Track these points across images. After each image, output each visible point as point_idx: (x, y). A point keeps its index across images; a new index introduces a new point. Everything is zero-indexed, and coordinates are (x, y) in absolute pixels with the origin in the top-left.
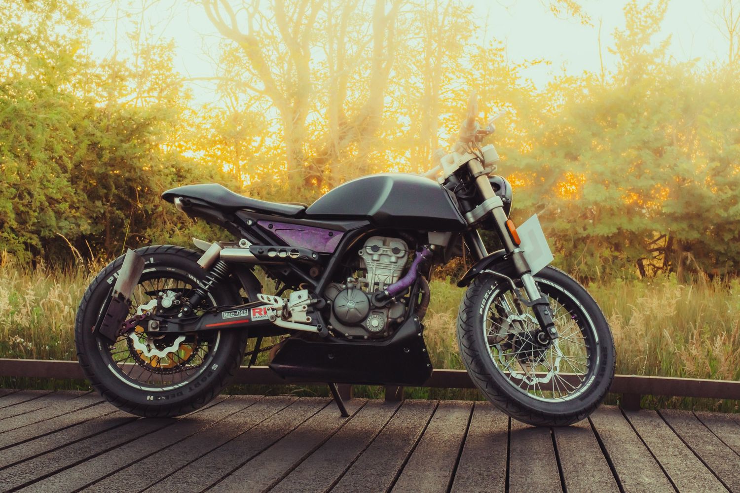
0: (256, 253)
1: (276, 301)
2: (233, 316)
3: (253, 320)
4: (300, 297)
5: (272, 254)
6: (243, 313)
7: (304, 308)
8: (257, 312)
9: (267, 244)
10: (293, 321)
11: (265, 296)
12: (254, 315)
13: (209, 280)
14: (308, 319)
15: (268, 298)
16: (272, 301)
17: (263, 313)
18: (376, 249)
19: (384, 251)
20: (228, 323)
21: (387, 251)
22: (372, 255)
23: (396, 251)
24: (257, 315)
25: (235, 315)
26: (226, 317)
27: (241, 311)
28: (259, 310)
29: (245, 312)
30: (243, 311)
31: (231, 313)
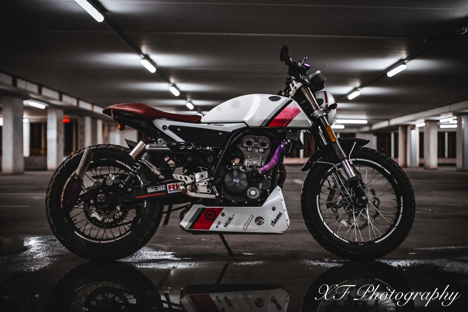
1: (186, 179)
3: (169, 192)
4: (202, 176)
5: (182, 148)
6: (162, 188)
7: (206, 183)
8: (171, 187)
10: (199, 192)
11: (178, 176)
12: (170, 189)
13: (137, 166)
14: (209, 191)
15: (180, 177)
16: (184, 179)
17: (175, 188)
18: (249, 143)
19: (255, 144)
20: (152, 195)
21: (257, 145)
22: (247, 148)
23: (263, 144)
24: (172, 189)
25: (156, 190)
26: (150, 191)
27: (160, 187)
28: (172, 186)
29: (163, 187)
30: (162, 187)
31: (153, 188)
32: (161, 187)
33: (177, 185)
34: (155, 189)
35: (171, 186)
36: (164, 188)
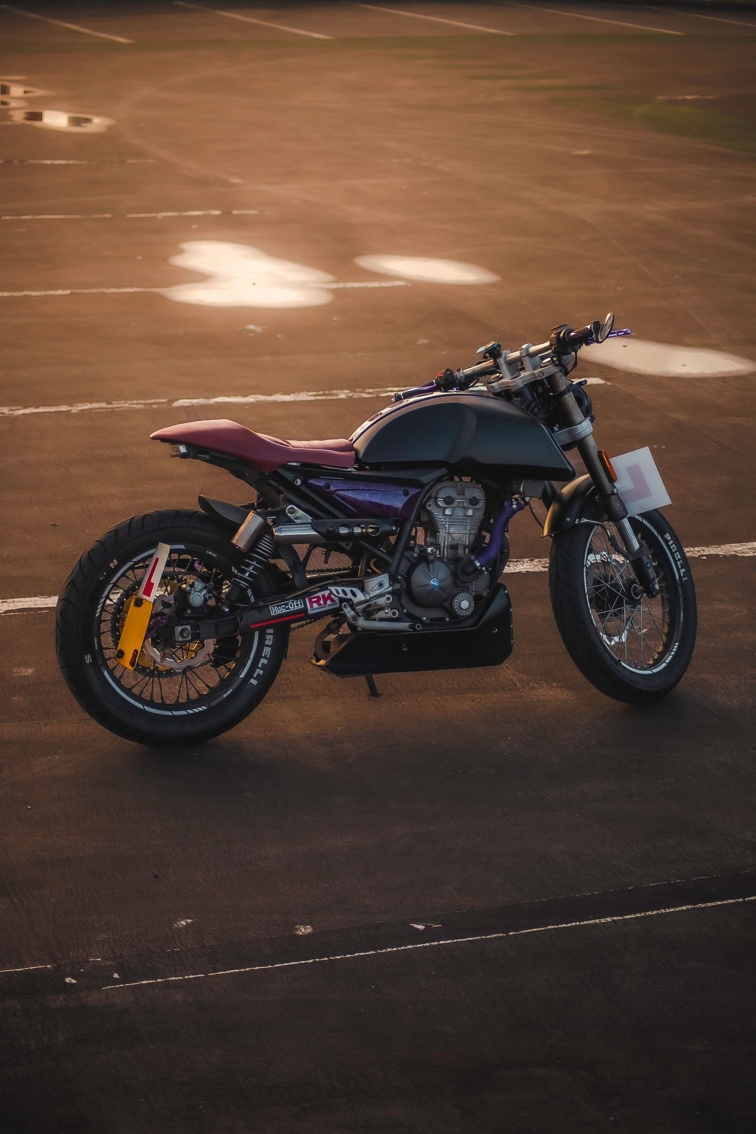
0: (324, 530)
1: (354, 594)
2: (284, 611)
3: (310, 612)
4: (381, 585)
5: (343, 531)
6: (297, 605)
7: (389, 598)
8: (314, 602)
9: (335, 517)
10: (377, 619)
11: (340, 589)
12: (312, 606)
13: (248, 565)
14: (394, 614)
15: (343, 591)
16: (350, 595)
17: (322, 602)
18: (449, 501)
19: (459, 502)
20: (279, 620)
21: (462, 502)
22: (444, 509)
23: (474, 502)
24: (315, 605)
25: (287, 609)
26: (275, 612)
27: (293, 602)
28: (316, 599)
29: (299, 603)
30: (297, 602)
31: (281, 605)
32: (295, 604)
33: (323, 596)
34: (283, 608)
35: (313, 600)
36: (301, 604)
